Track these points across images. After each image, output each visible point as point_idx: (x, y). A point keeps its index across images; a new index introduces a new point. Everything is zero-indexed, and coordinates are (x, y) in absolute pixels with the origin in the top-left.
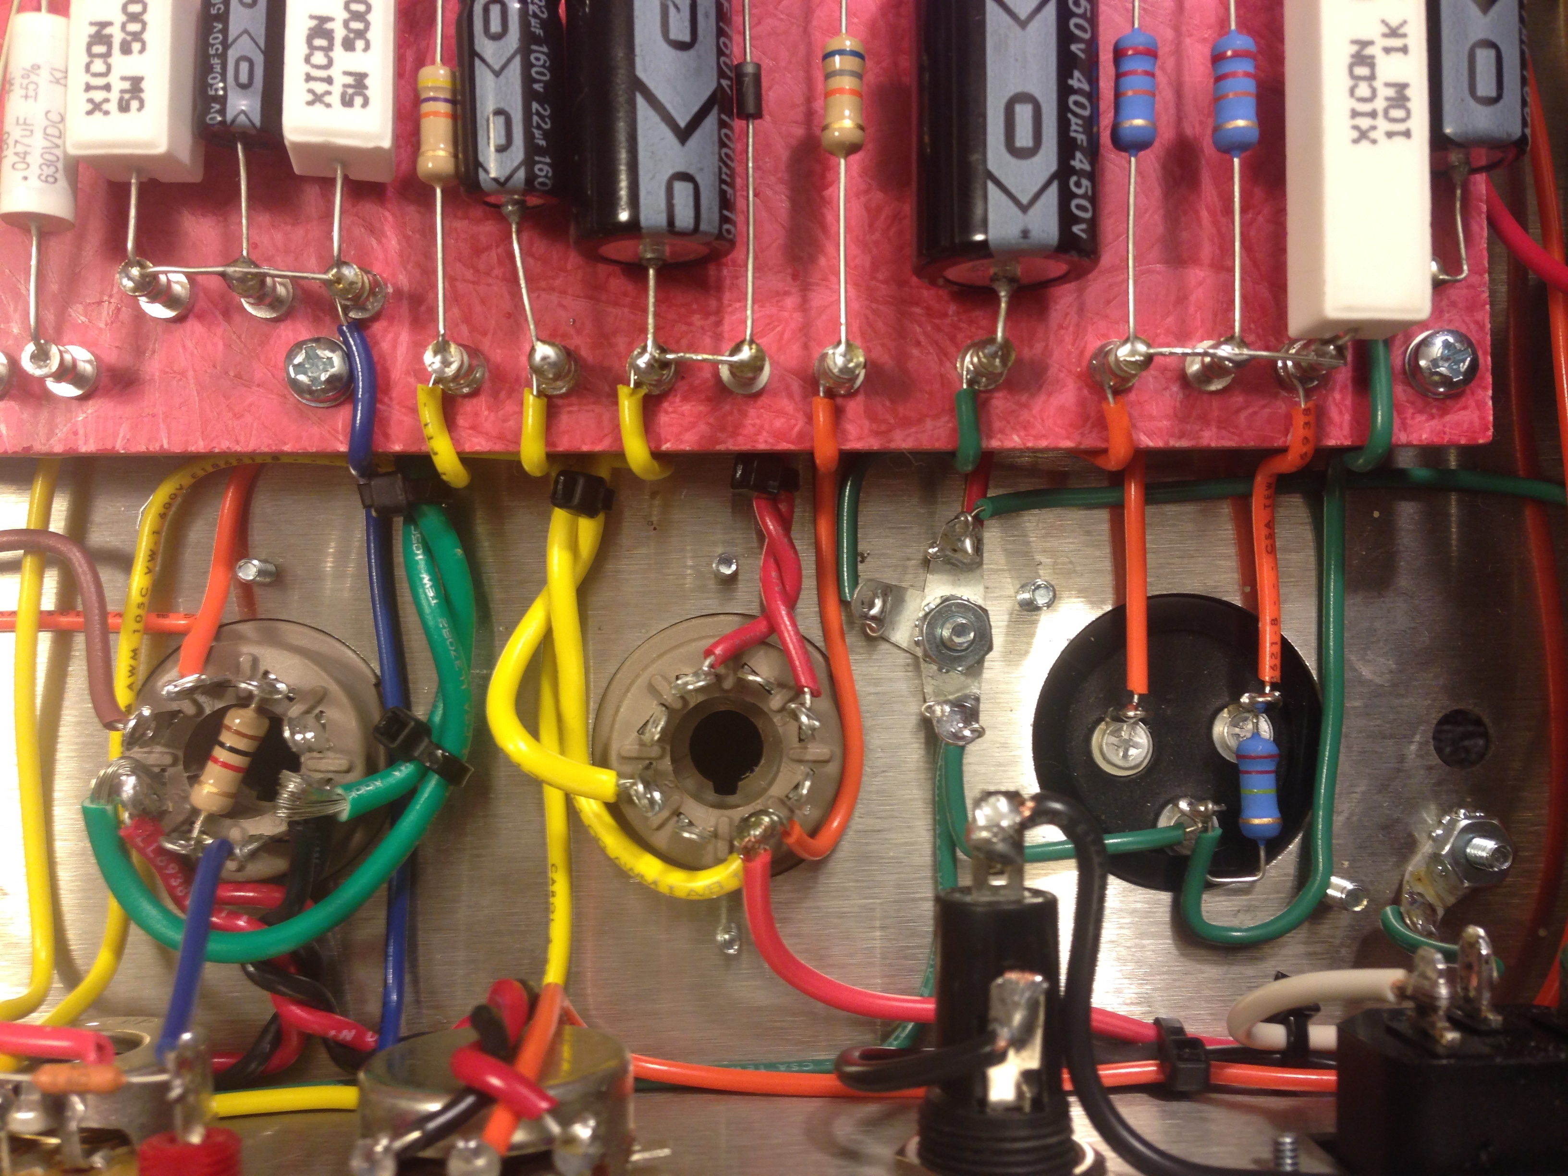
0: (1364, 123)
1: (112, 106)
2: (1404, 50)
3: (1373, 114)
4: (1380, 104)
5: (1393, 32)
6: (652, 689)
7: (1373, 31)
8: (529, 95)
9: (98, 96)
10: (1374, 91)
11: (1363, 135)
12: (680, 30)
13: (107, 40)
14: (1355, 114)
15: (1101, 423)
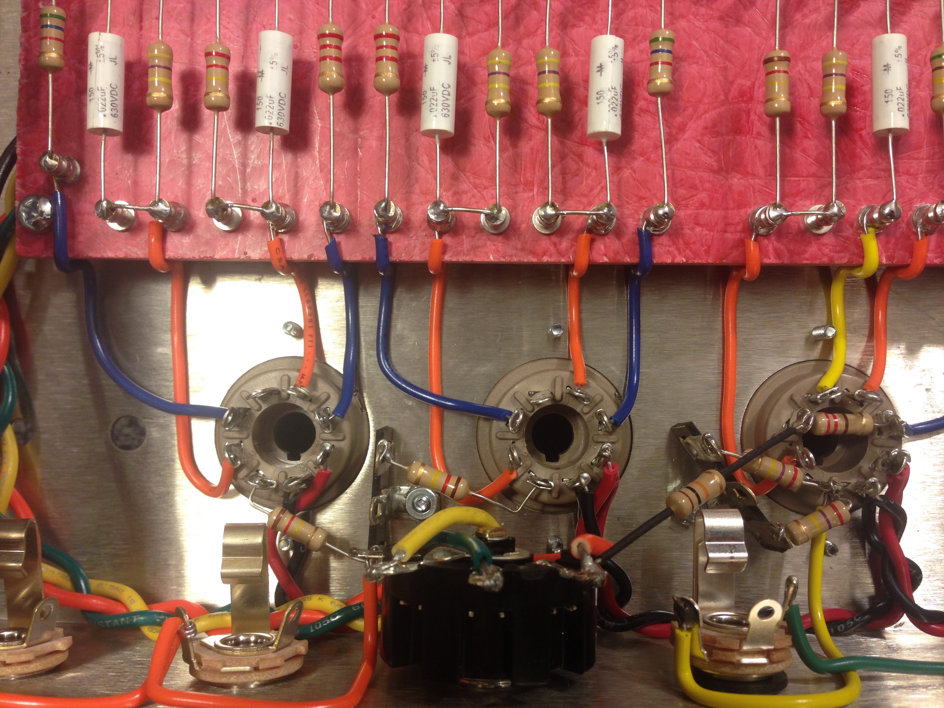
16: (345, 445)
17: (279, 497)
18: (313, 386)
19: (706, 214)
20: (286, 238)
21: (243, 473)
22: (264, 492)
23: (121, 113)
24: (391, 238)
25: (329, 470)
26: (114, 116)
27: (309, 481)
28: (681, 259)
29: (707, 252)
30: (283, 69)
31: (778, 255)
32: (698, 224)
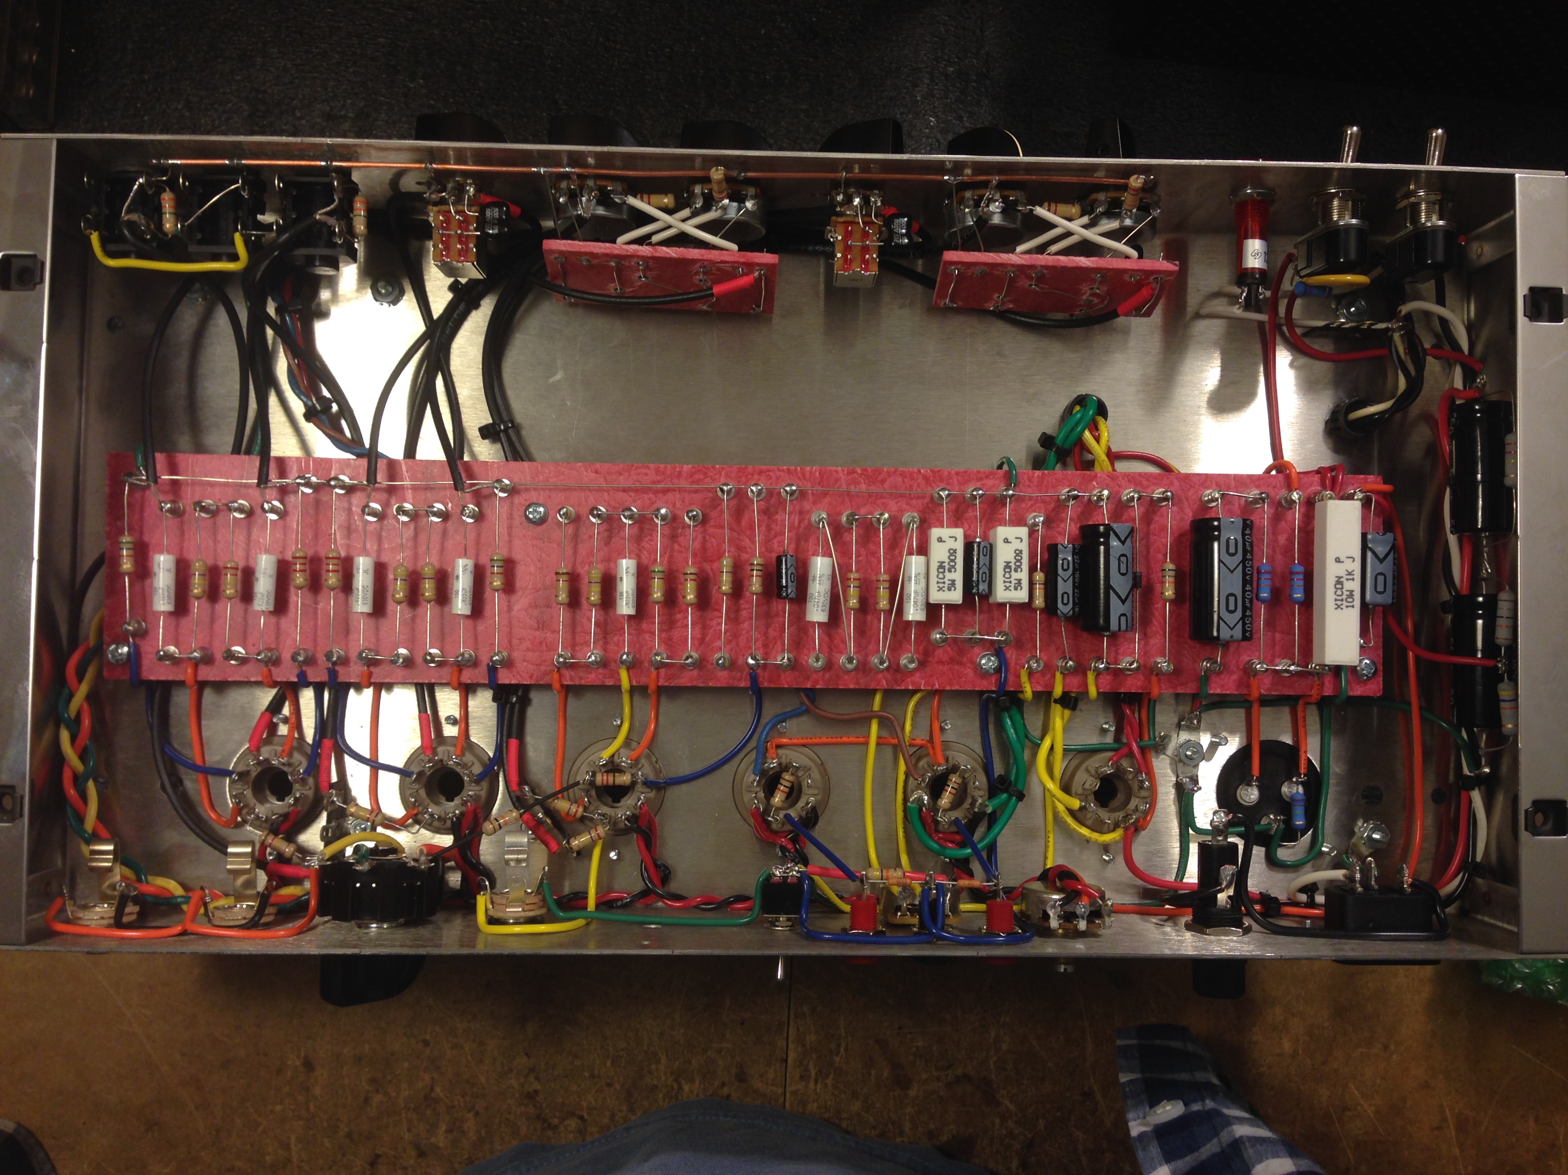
0: (1339, 603)
1: (946, 589)
2: (1353, 579)
3: (1342, 600)
4: (1344, 597)
5: (1350, 574)
6: (1087, 770)
7: (1342, 573)
8: (1074, 587)
9: (941, 585)
10: (1342, 593)
11: (1338, 607)
12: (1123, 570)
13: (944, 568)
14: (1336, 600)
15: (1248, 686)
16: (310, 793)
17: (267, 826)
18: (290, 755)
19: (530, 654)
20: (272, 668)
21: (244, 811)
22: (258, 823)
23: (173, 602)
24: (337, 668)
25: (299, 808)
26: (169, 603)
27: (285, 816)
28: (514, 682)
29: (531, 677)
30: (270, 576)
31: (572, 679)
32: (525, 661)
